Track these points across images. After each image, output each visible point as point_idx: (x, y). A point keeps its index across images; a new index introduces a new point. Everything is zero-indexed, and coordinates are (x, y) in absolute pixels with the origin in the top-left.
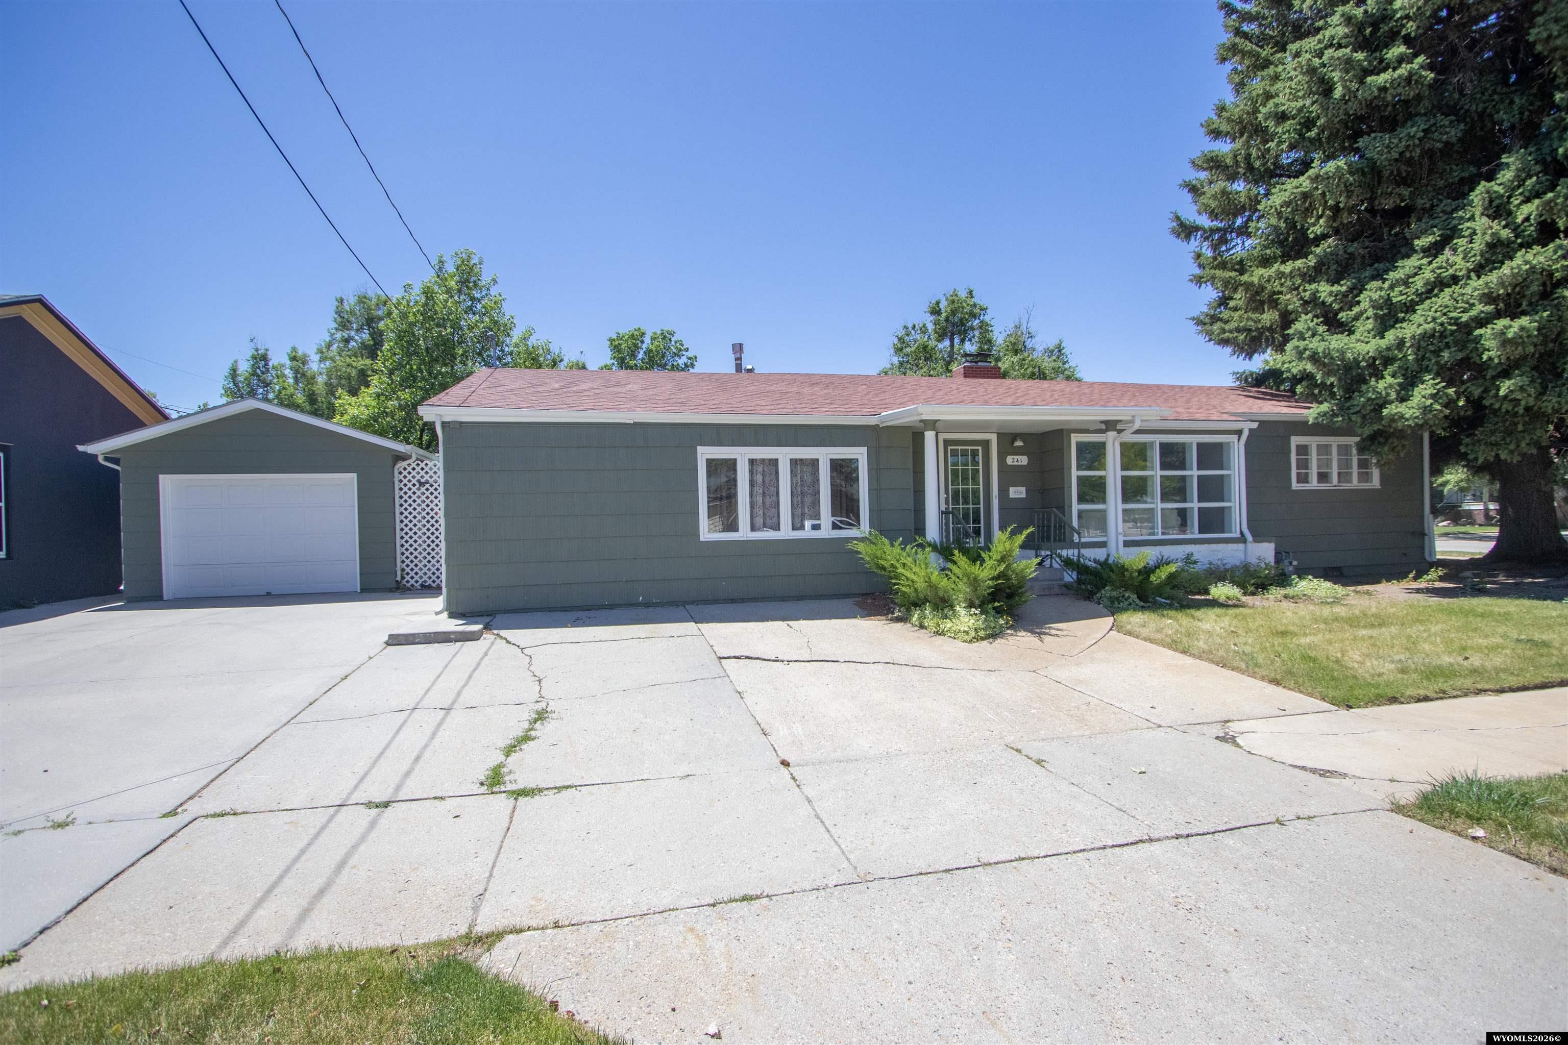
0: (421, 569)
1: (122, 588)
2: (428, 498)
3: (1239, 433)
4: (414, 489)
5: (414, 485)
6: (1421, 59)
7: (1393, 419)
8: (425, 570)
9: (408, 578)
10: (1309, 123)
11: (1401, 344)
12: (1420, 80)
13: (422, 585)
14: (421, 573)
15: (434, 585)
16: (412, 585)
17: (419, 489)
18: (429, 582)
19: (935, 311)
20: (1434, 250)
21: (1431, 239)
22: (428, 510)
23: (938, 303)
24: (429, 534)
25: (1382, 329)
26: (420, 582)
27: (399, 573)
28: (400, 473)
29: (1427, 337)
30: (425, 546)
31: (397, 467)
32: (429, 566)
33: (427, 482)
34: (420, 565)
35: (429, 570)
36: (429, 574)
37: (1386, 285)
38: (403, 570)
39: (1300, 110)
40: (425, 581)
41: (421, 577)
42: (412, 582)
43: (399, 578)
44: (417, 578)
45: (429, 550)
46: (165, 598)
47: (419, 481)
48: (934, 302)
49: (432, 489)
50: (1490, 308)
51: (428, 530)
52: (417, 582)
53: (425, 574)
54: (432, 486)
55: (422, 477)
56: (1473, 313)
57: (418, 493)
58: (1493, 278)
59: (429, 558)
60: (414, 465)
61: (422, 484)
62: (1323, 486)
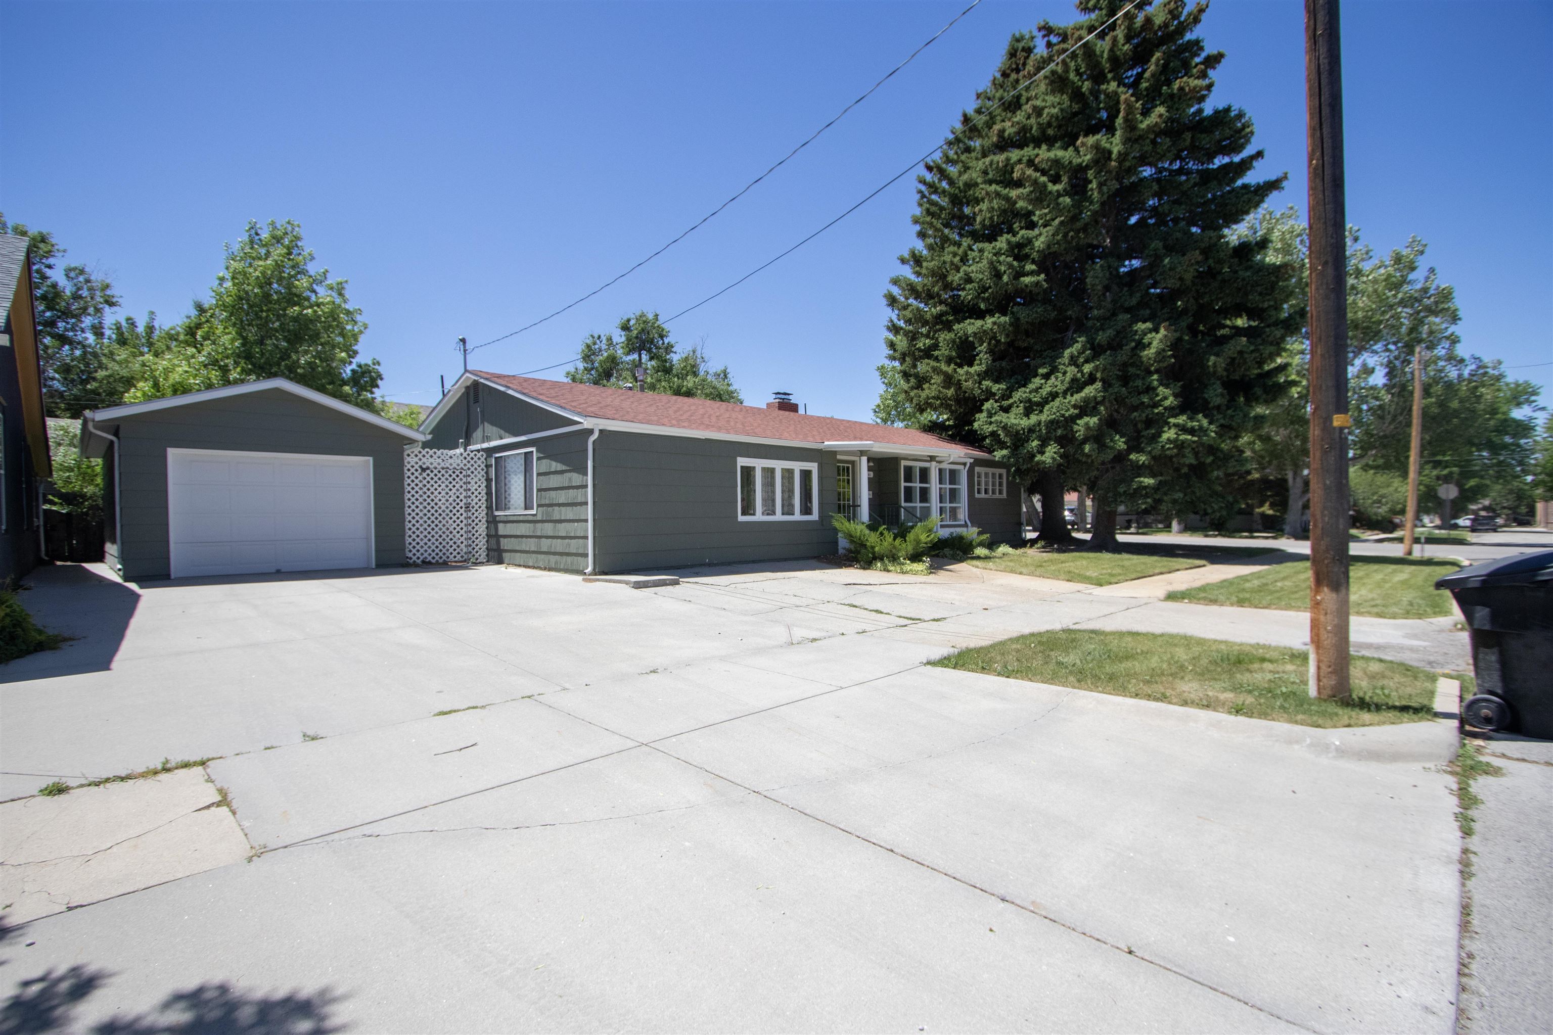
0: (422, 547)
2: (428, 482)
3: (965, 464)
4: (416, 474)
5: (417, 470)
6: (1043, 276)
7: (1038, 463)
8: (426, 547)
9: (411, 555)
10: (985, 289)
11: (1040, 423)
12: (1041, 286)
13: (423, 561)
14: (422, 551)
16: (415, 561)
17: (421, 474)
18: (430, 558)
19: (625, 327)
20: (1047, 377)
21: (1045, 370)
22: (428, 493)
23: (629, 320)
25: (1027, 413)
26: (422, 558)
29: (1052, 422)
30: (425, 525)
32: (429, 544)
33: (428, 468)
34: (421, 543)
35: (429, 547)
36: (430, 551)
37: (1028, 390)
38: (407, 547)
39: (981, 280)
40: (426, 558)
41: (422, 554)
42: (415, 558)
44: (418, 555)
46: (173, 577)
47: (421, 467)
48: (625, 318)
49: (432, 475)
50: (1076, 411)
51: (429, 511)
52: (418, 558)
53: (426, 551)
54: (432, 472)
55: (424, 463)
56: (1070, 413)
57: (420, 478)
58: (1077, 397)
59: (429, 536)
61: (424, 470)
62: (987, 496)
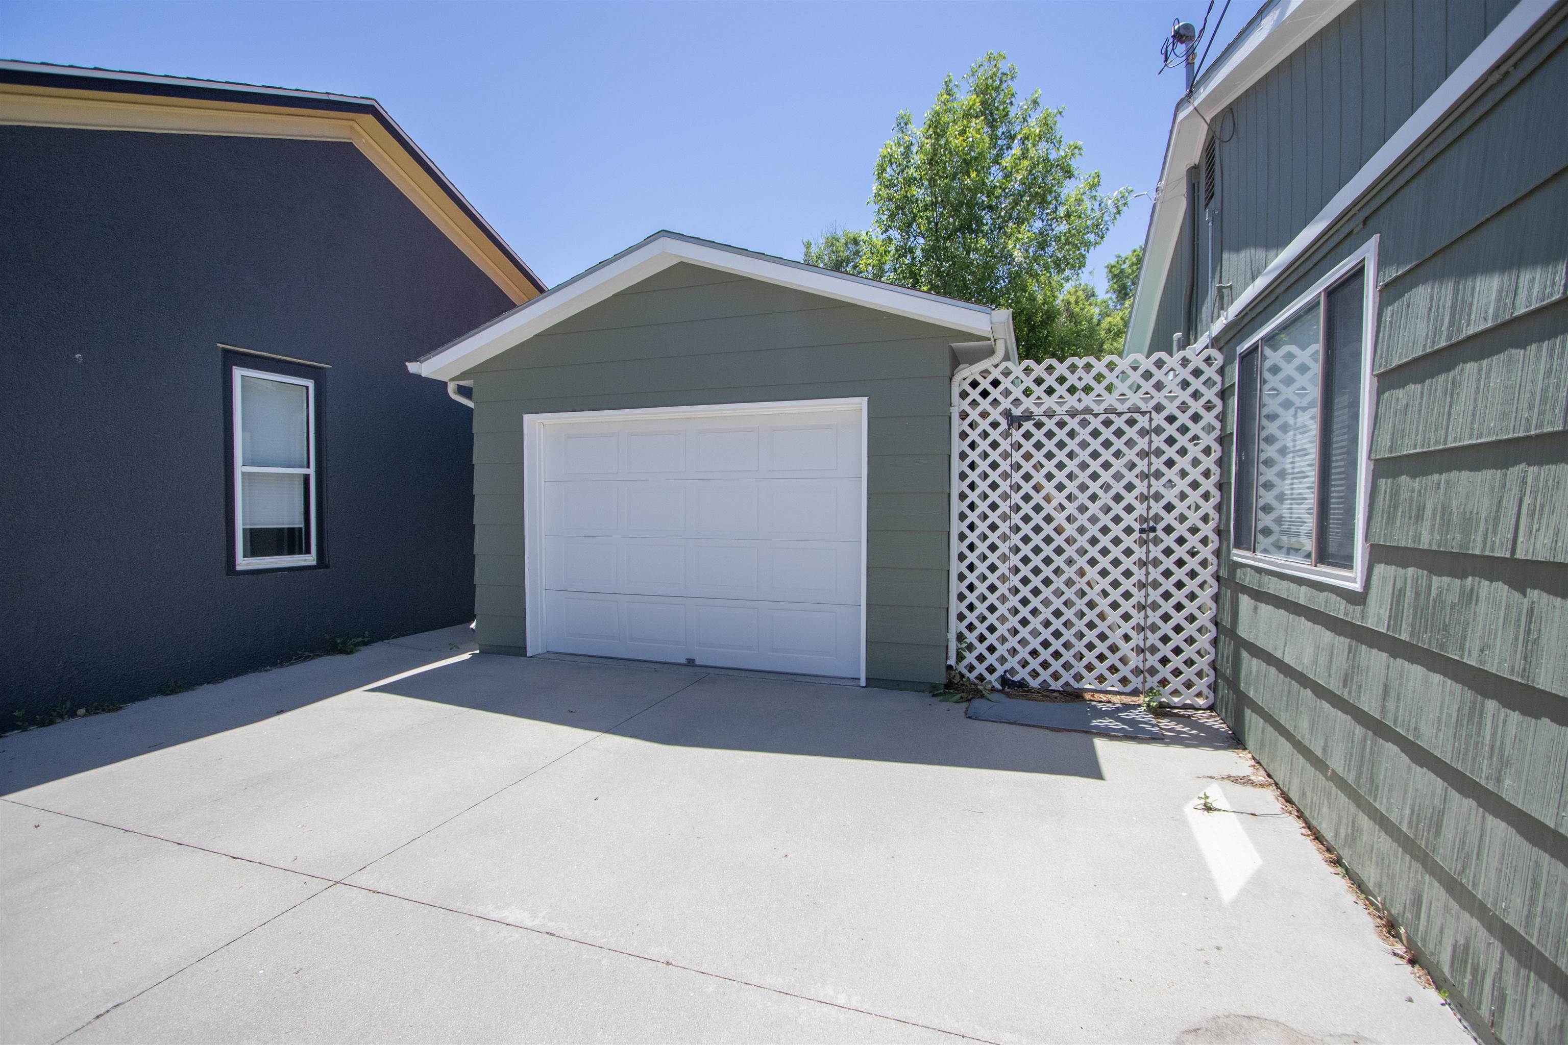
0: (1003, 640)
1: (473, 625)
2: (1028, 456)
4: (995, 435)
8: (1013, 642)
9: (970, 658)
13: (1004, 680)
14: (1001, 650)
15: (1034, 683)
16: (981, 678)
17: (1006, 434)
18: (1022, 674)
22: (1027, 488)
24: (1026, 550)
26: (1000, 670)
27: (953, 646)
28: (964, 395)
30: (1015, 580)
31: (957, 378)
33: (1028, 416)
34: (1002, 630)
35: (1023, 642)
36: (1024, 653)
38: (960, 637)
40: (1012, 671)
41: (1002, 660)
42: (981, 668)
43: (952, 661)
44: (991, 659)
45: (1025, 591)
46: (529, 654)
47: (1007, 414)
49: (1039, 435)
51: (1026, 540)
52: (991, 669)
53: (1013, 652)
54: (1039, 425)
55: (1017, 402)
57: (1005, 445)
59: (1025, 612)
60: (996, 374)
61: (1014, 421)
